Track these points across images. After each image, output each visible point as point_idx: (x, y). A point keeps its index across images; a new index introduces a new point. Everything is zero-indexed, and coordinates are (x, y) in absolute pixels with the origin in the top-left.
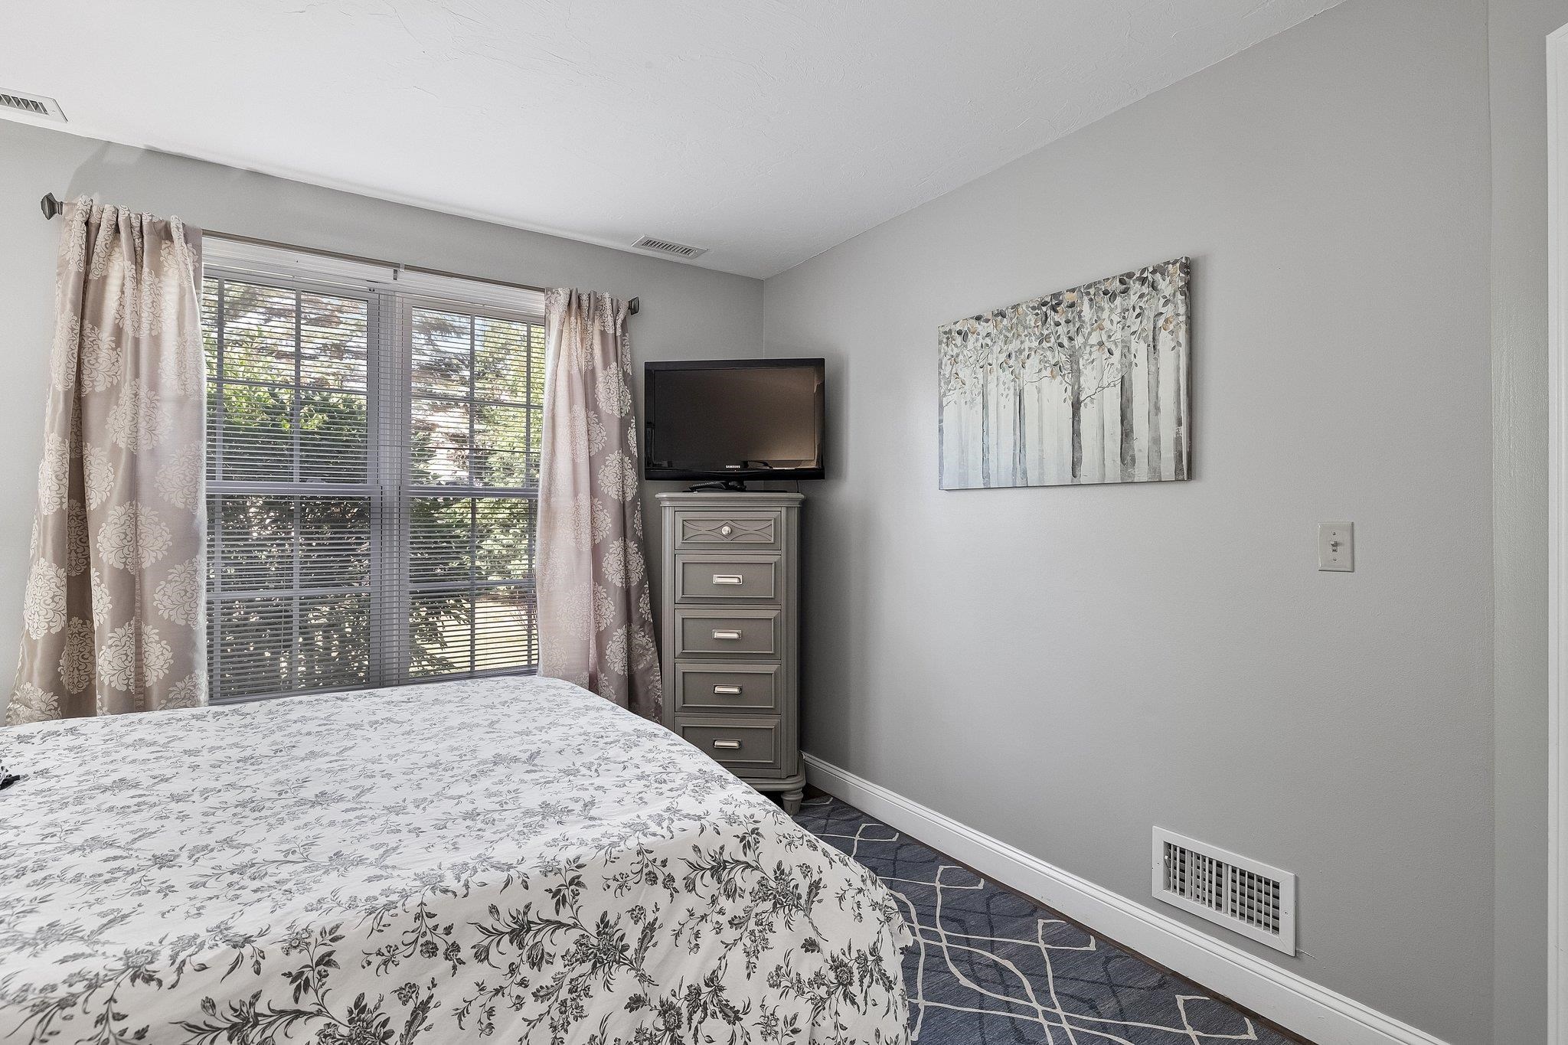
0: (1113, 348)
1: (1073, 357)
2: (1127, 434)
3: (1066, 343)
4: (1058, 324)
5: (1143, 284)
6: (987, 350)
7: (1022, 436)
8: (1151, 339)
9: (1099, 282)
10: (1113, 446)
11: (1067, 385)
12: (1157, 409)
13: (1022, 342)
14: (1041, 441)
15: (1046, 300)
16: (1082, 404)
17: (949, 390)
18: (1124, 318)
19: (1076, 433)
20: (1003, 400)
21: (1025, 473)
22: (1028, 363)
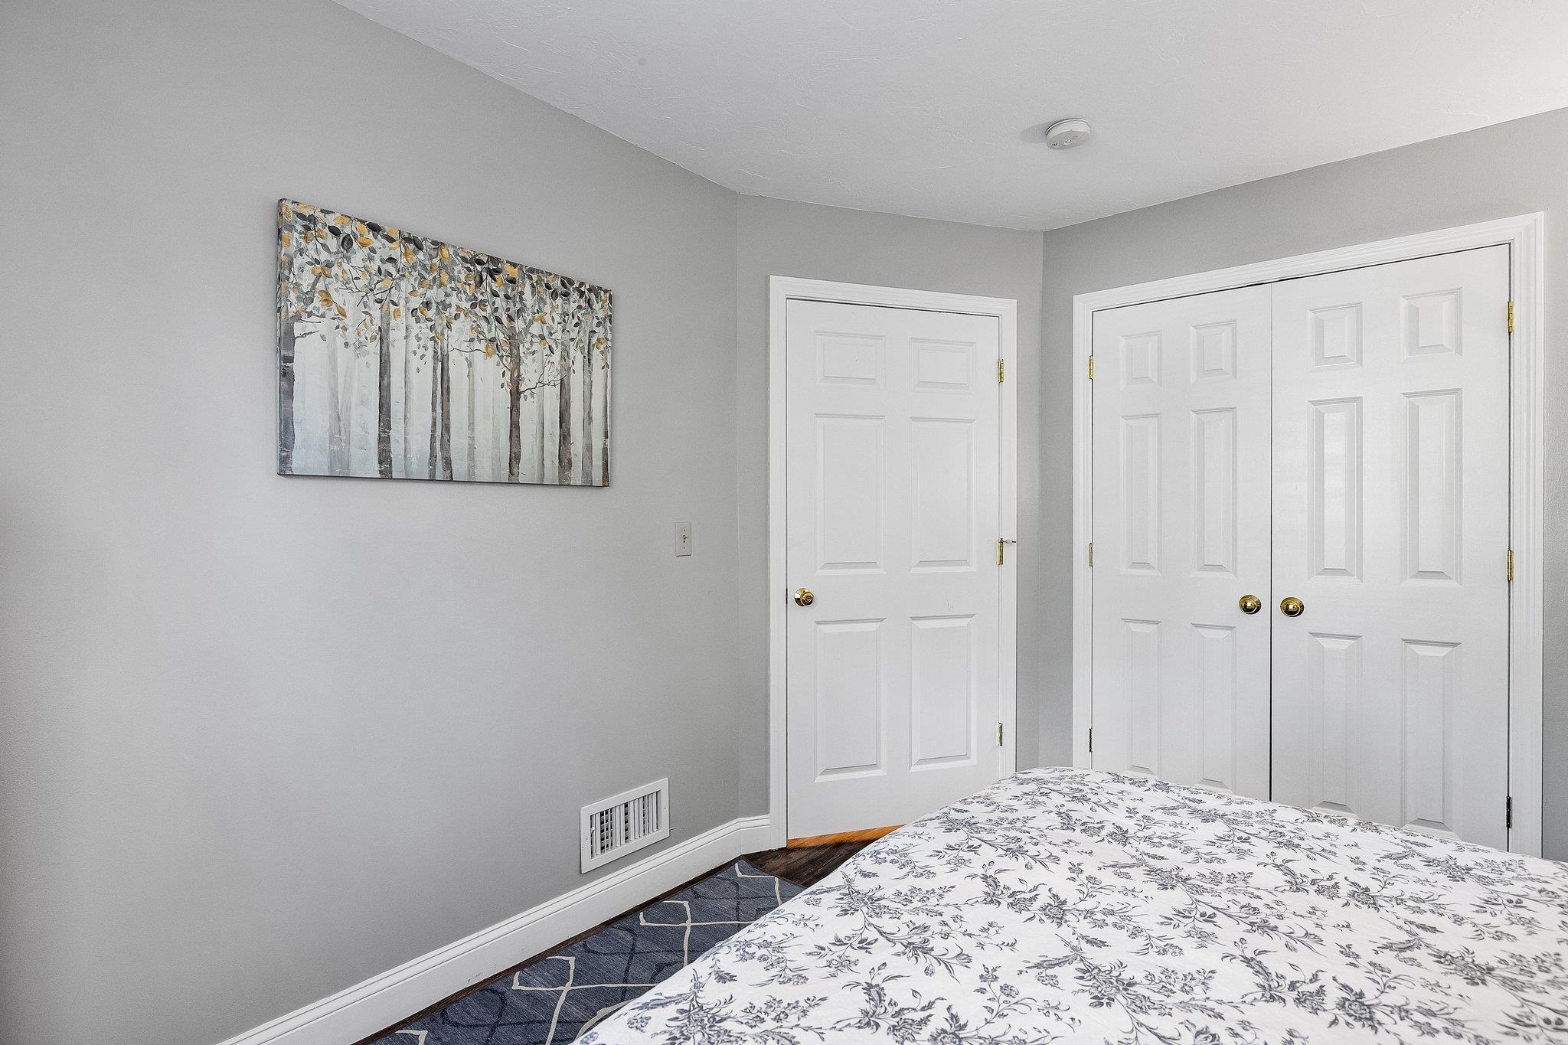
0: (554, 346)
1: (513, 339)
2: (565, 437)
3: (504, 319)
4: (495, 294)
5: (581, 297)
6: (387, 283)
7: (446, 416)
8: (586, 350)
9: (542, 272)
10: (552, 447)
11: (505, 369)
12: (590, 419)
13: (447, 295)
14: (471, 426)
15: (482, 258)
16: (522, 395)
17: (310, 314)
18: (564, 321)
19: (515, 426)
20: (415, 361)
21: (448, 463)
22: (455, 325)
